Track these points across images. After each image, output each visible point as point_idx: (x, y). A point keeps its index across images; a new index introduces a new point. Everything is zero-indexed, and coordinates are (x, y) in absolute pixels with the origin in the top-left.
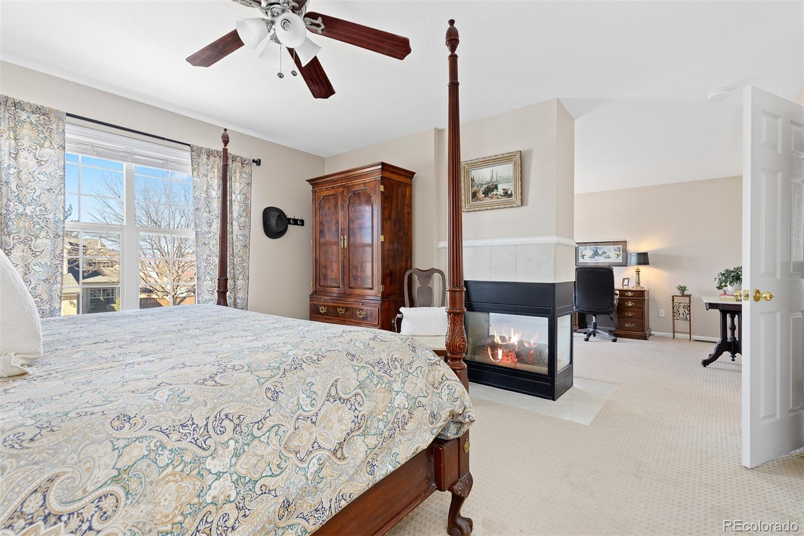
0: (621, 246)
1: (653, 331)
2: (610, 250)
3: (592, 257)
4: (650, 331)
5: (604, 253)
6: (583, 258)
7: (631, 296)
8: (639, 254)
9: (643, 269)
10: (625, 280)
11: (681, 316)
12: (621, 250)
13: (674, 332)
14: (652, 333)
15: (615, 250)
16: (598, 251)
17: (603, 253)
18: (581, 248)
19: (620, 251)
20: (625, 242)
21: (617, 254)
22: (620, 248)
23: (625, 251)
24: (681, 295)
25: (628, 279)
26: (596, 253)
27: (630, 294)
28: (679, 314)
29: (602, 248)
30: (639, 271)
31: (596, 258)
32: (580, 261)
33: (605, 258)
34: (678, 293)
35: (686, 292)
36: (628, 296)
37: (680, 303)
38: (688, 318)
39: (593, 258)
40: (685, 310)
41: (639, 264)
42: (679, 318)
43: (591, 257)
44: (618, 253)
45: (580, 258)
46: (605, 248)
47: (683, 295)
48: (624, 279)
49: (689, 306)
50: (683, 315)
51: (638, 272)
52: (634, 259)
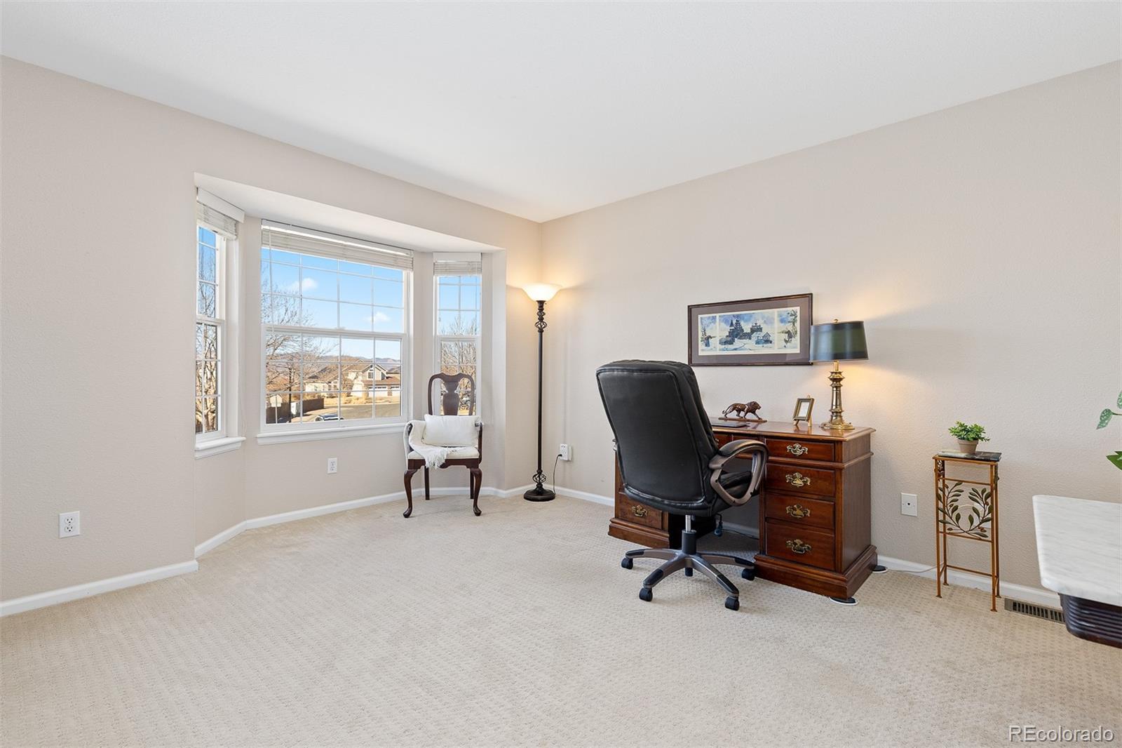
0: (798, 309)
1: (884, 555)
2: (769, 321)
3: (729, 341)
4: (875, 554)
5: (756, 329)
6: (707, 345)
7: (800, 457)
8: (838, 327)
9: (852, 372)
10: (803, 404)
11: (964, 524)
12: (798, 318)
13: (943, 568)
14: (882, 560)
15: (782, 321)
16: (742, 323)
17: (753, 331)
18: (702, 318)
19: (794, 322)
20: (809, 296)
21: (788, 332)
22: (794, 315)
23: (808, 320)
24: (963, 455)
25: (811, 401)
26: (736, 333)
27: (799, 449)
28: (958, 517)
29: (751, 316)
30: (841, 379)
31: (738, 343)
32: (701, 353)
33: (757, 343)
34: (954, 448)
35: (981, 447)
36: (794, 457)
37: (960, 483)
38: (988, 533)
39: (731, 343)
40: (976, 505)
41: (838, 356)
42: (956, 530)
43: (726, 343)
44: (790, 327)
45: (701, 346)
46: (759, 316)
47: (973, 457)
48: (800, 401)
49: (990, 495)
50: (972, 522)
51: (836, 381)
52: (825, 344)
